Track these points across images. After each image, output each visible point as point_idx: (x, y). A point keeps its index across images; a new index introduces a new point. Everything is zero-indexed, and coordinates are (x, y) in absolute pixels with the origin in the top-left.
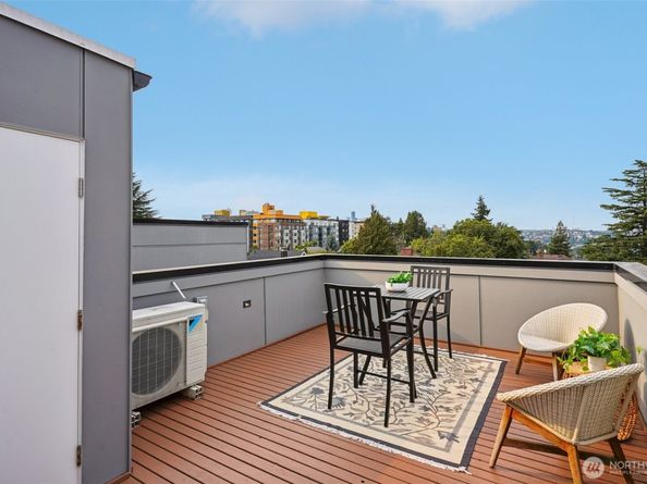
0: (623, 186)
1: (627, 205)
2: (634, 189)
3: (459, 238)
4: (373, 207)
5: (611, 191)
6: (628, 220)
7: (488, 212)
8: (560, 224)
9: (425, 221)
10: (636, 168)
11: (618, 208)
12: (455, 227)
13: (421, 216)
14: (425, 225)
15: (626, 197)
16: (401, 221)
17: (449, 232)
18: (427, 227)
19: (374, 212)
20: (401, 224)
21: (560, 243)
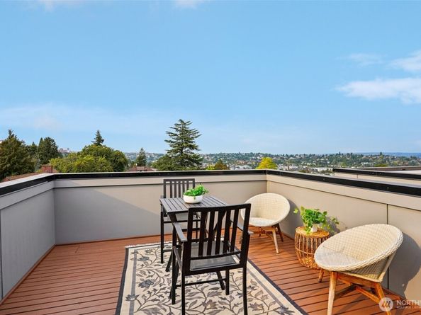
0: (174, 131)
1: (175, 141)
2: (178, 133)
3: (89, 158)
4: (10, 132)
5: (169, 133)
6: (176, 148)
7: (103, 141)
8: (142, 149)
9: (57, 144)
10: (179, 123)
11: (172, 142)
12: (84, 150)
13: (53, 141)
14: (57, 148)
15: (176, 137)
16: (33, 144)
17: (79, 153)
18: (58, 149)
19: (11, 137)
20: (34, 147)
21: (142, 160)
